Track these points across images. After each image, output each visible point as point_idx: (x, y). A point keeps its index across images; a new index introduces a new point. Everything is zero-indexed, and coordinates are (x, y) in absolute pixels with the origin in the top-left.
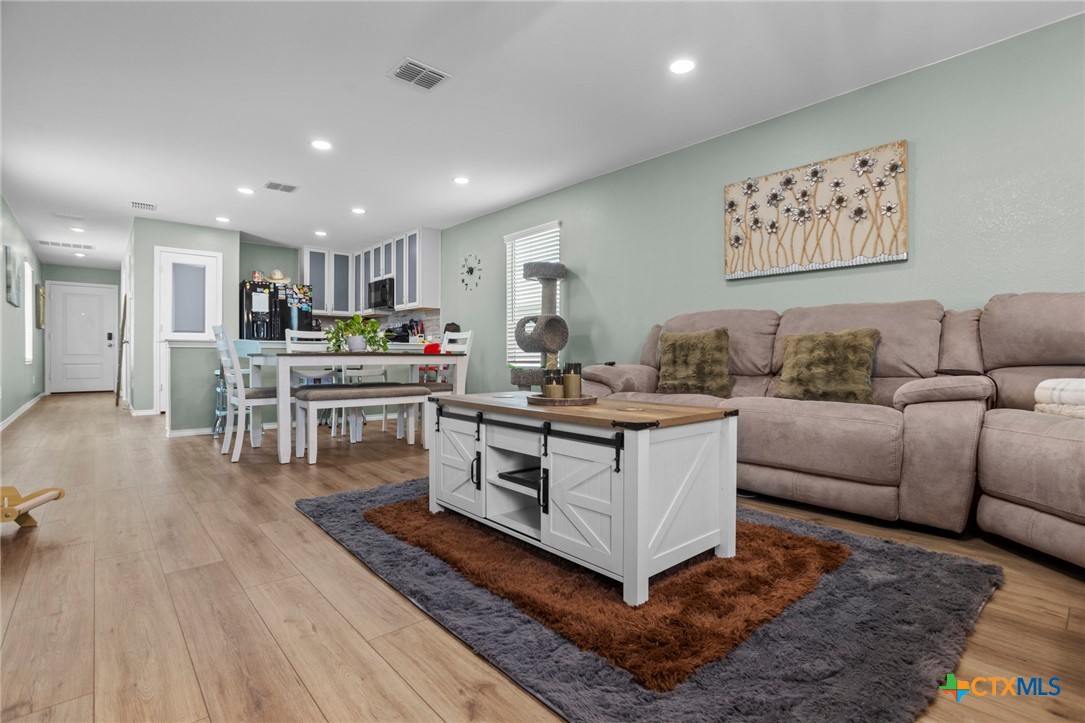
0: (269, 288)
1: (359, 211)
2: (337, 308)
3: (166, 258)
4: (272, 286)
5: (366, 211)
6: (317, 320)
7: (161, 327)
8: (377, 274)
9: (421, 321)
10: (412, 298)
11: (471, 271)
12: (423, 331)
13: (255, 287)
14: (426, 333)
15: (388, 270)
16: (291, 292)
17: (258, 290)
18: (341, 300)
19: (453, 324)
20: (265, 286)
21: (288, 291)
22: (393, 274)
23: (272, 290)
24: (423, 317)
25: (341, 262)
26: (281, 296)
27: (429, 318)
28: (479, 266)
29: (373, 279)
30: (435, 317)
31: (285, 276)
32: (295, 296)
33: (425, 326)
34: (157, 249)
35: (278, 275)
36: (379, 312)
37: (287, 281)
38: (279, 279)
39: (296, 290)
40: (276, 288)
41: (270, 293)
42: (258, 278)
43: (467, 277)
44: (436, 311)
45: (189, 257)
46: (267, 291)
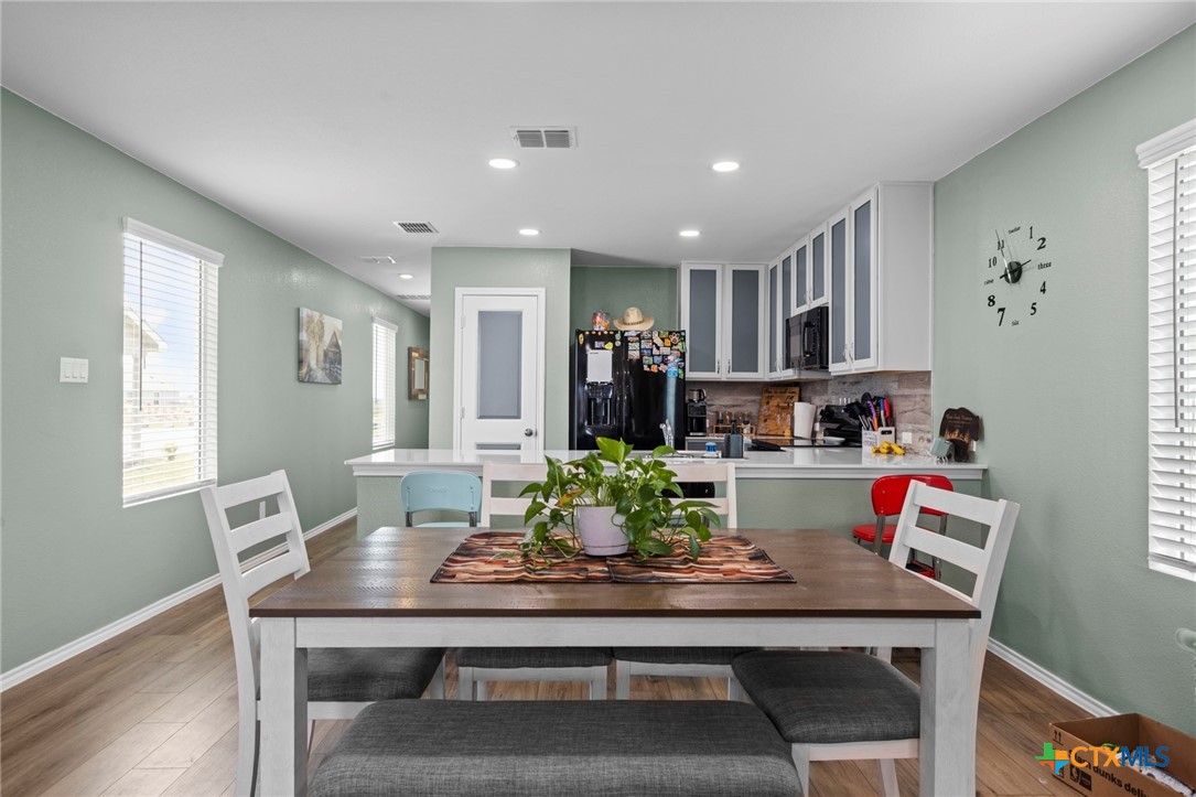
0: (614, 341)
1: (725, 166)
2: (737, 366)
3: (470, 303)
4: (618, 336)
5: (742, 165)
6: (700, 392)
7: (463, 410)
8: (801, 302)
9: (887, 398)
10: (862, 351)
11: (1015, 273)
12: (891, 421)
13: (593, 339)
14: (900, 426)
15: (818, 293)
16: (649, 346)
17: (597, 344)
18: (745, 353)
19: (963, 412)
20: (610, 338)
21: (645, 345)
22: (826, 299)
23: (618, 344)
24: (894, 389)
25: (745, 283)
26: (634, 354)
27: (906, 392)
28: (1043, 256)
29: (795, 311)
30: (920, 391)
31: (645, 317)
32: (655, 351)
33: (897, 410)
34: (459, 291)
35: (633, 315)
36: (807, 375)
37: (645, 327)
38: (634, 322)
39: (658, 341)
40: (625, 340)
41: (614, 348)
42: (601, 326)
43: (1003, 290)
44: (922, 378)
45: (499, 300)
46: (610, 346)
